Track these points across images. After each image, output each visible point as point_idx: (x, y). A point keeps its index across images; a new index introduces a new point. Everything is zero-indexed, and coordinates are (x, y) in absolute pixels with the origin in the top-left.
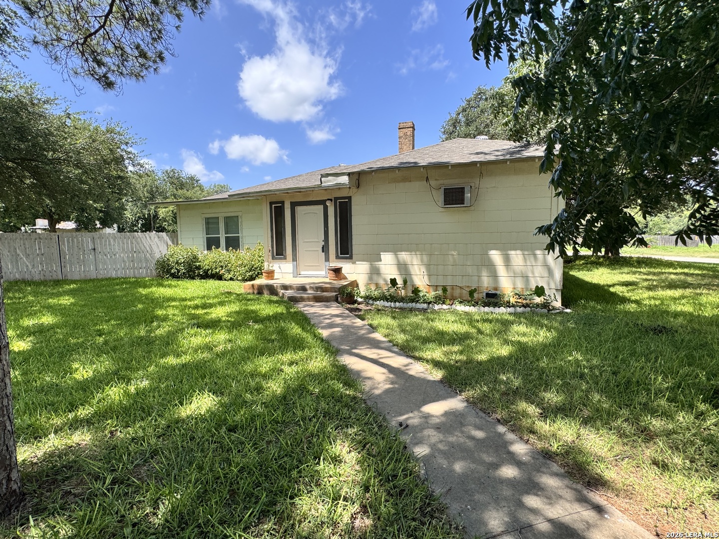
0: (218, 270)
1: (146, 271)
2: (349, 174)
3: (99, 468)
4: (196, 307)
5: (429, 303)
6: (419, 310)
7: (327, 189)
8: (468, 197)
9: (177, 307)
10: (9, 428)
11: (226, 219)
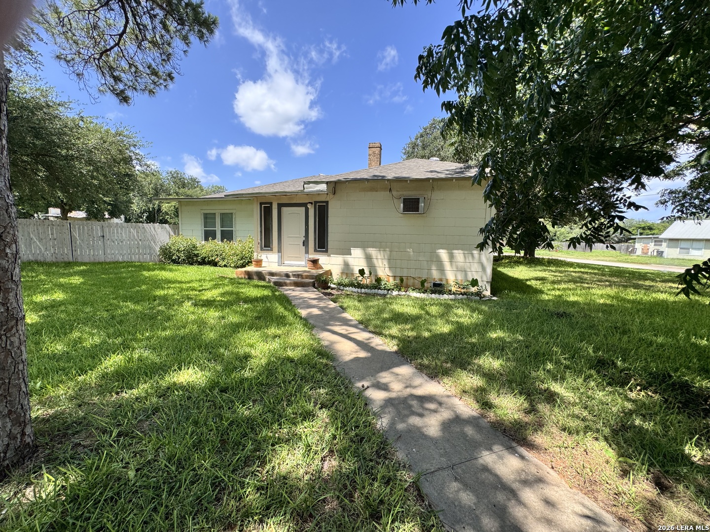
0: (213, 258)
2: (327, 183)
3: (106, 423)
5: (389, 290)
6: (380, 295)
7: (309, 194)
8: (422, 206)
9: (175, 288)
10: (24, 389)
11: (222, 215)
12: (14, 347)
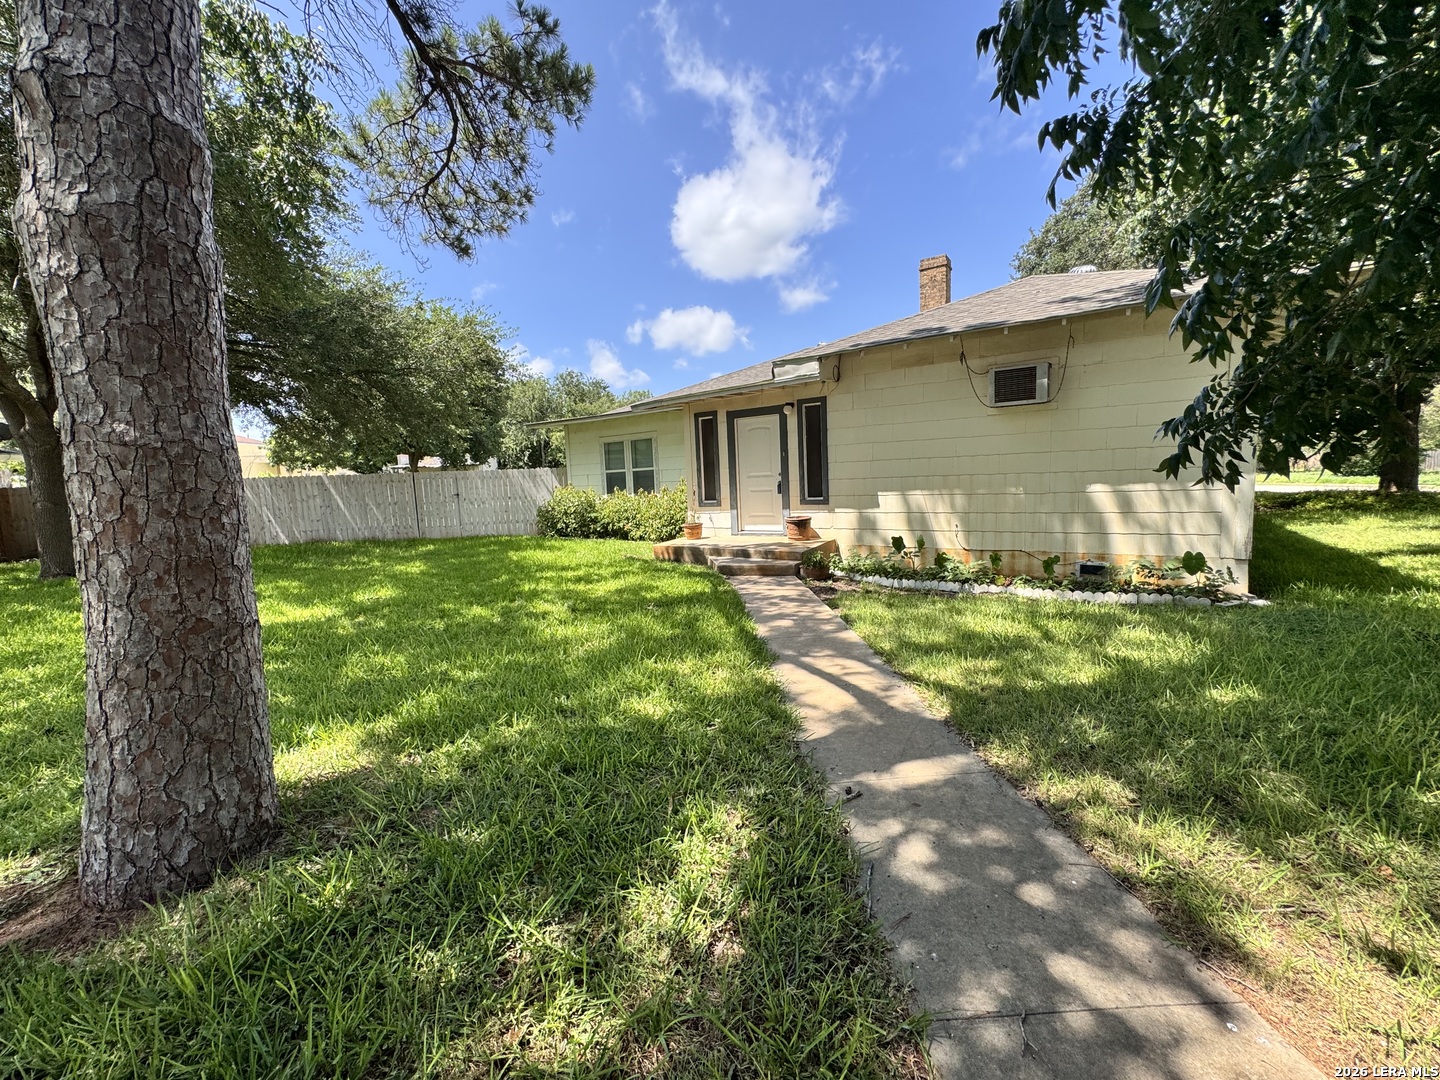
0: (621, 525)
1: (524, 524)
2: (820, 359)
3: (375, 805)
4: (579, 580)
5: (966, 581)
6: (942, 593)
7: (784, 386)
8: (1042, 384)
9: (550, 579)
10: (258, 736)
11: (634, 444)
12: (238, 669)
